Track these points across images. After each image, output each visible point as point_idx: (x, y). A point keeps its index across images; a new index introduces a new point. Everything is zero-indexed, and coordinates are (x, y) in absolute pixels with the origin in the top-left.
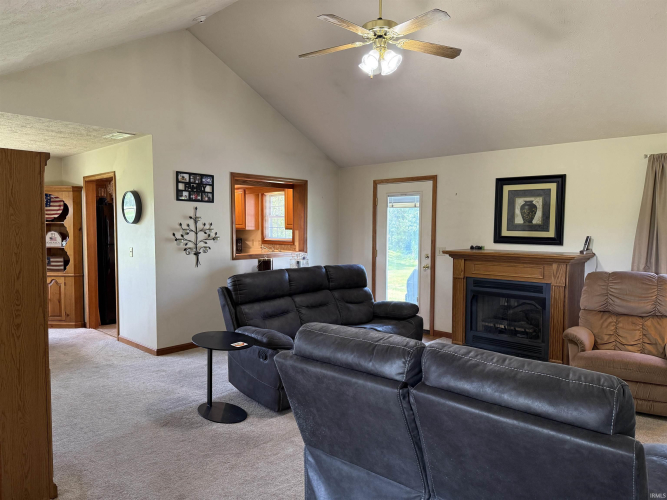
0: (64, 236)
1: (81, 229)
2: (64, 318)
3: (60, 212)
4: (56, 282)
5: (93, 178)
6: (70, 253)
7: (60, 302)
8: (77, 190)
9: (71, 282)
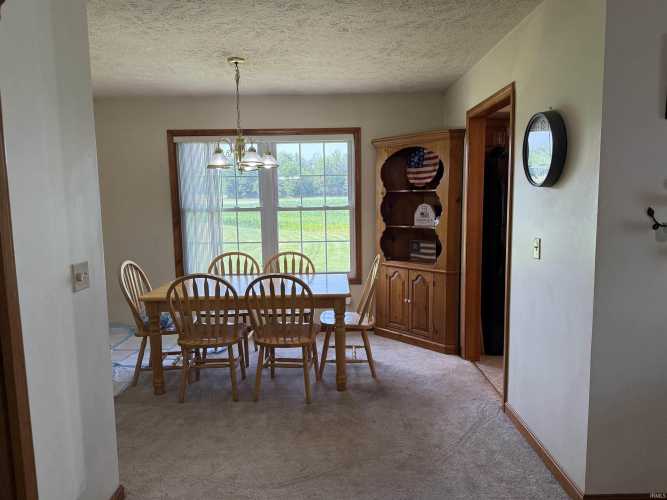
0: (438, 211)
1: (460, 200)
2: (430, 334)
3: (435, 174)
4: (423, 279)
5: (479, 110)
6: (443, 237)
7: (427, 309)
8: (457, 135)
9: (442, 281)
